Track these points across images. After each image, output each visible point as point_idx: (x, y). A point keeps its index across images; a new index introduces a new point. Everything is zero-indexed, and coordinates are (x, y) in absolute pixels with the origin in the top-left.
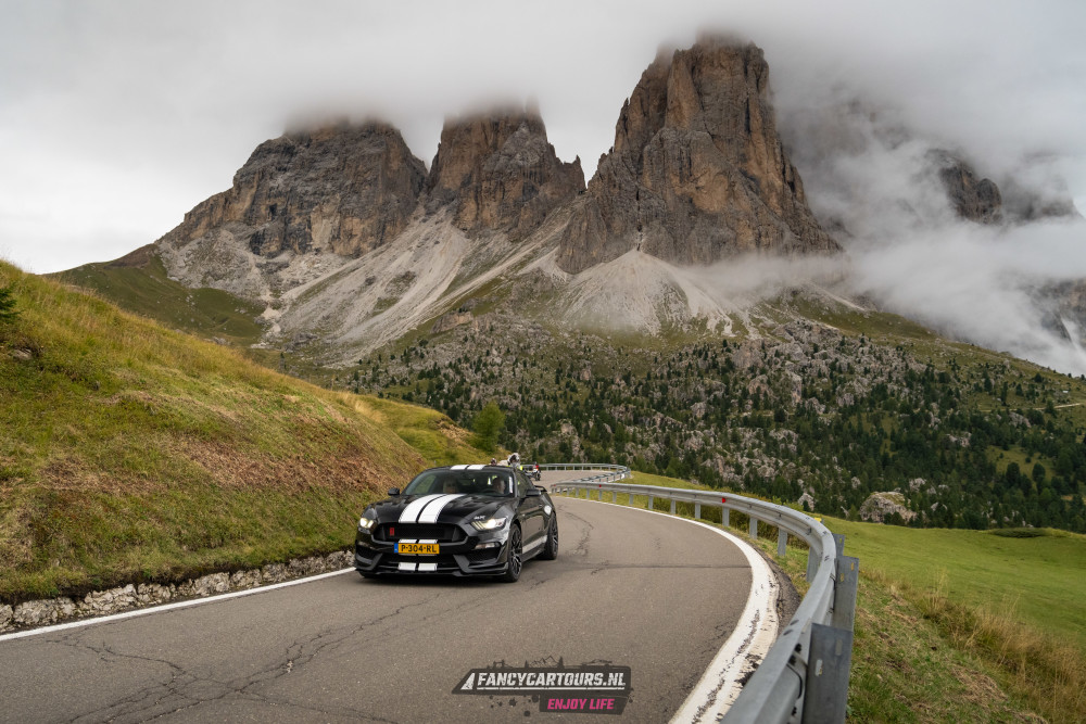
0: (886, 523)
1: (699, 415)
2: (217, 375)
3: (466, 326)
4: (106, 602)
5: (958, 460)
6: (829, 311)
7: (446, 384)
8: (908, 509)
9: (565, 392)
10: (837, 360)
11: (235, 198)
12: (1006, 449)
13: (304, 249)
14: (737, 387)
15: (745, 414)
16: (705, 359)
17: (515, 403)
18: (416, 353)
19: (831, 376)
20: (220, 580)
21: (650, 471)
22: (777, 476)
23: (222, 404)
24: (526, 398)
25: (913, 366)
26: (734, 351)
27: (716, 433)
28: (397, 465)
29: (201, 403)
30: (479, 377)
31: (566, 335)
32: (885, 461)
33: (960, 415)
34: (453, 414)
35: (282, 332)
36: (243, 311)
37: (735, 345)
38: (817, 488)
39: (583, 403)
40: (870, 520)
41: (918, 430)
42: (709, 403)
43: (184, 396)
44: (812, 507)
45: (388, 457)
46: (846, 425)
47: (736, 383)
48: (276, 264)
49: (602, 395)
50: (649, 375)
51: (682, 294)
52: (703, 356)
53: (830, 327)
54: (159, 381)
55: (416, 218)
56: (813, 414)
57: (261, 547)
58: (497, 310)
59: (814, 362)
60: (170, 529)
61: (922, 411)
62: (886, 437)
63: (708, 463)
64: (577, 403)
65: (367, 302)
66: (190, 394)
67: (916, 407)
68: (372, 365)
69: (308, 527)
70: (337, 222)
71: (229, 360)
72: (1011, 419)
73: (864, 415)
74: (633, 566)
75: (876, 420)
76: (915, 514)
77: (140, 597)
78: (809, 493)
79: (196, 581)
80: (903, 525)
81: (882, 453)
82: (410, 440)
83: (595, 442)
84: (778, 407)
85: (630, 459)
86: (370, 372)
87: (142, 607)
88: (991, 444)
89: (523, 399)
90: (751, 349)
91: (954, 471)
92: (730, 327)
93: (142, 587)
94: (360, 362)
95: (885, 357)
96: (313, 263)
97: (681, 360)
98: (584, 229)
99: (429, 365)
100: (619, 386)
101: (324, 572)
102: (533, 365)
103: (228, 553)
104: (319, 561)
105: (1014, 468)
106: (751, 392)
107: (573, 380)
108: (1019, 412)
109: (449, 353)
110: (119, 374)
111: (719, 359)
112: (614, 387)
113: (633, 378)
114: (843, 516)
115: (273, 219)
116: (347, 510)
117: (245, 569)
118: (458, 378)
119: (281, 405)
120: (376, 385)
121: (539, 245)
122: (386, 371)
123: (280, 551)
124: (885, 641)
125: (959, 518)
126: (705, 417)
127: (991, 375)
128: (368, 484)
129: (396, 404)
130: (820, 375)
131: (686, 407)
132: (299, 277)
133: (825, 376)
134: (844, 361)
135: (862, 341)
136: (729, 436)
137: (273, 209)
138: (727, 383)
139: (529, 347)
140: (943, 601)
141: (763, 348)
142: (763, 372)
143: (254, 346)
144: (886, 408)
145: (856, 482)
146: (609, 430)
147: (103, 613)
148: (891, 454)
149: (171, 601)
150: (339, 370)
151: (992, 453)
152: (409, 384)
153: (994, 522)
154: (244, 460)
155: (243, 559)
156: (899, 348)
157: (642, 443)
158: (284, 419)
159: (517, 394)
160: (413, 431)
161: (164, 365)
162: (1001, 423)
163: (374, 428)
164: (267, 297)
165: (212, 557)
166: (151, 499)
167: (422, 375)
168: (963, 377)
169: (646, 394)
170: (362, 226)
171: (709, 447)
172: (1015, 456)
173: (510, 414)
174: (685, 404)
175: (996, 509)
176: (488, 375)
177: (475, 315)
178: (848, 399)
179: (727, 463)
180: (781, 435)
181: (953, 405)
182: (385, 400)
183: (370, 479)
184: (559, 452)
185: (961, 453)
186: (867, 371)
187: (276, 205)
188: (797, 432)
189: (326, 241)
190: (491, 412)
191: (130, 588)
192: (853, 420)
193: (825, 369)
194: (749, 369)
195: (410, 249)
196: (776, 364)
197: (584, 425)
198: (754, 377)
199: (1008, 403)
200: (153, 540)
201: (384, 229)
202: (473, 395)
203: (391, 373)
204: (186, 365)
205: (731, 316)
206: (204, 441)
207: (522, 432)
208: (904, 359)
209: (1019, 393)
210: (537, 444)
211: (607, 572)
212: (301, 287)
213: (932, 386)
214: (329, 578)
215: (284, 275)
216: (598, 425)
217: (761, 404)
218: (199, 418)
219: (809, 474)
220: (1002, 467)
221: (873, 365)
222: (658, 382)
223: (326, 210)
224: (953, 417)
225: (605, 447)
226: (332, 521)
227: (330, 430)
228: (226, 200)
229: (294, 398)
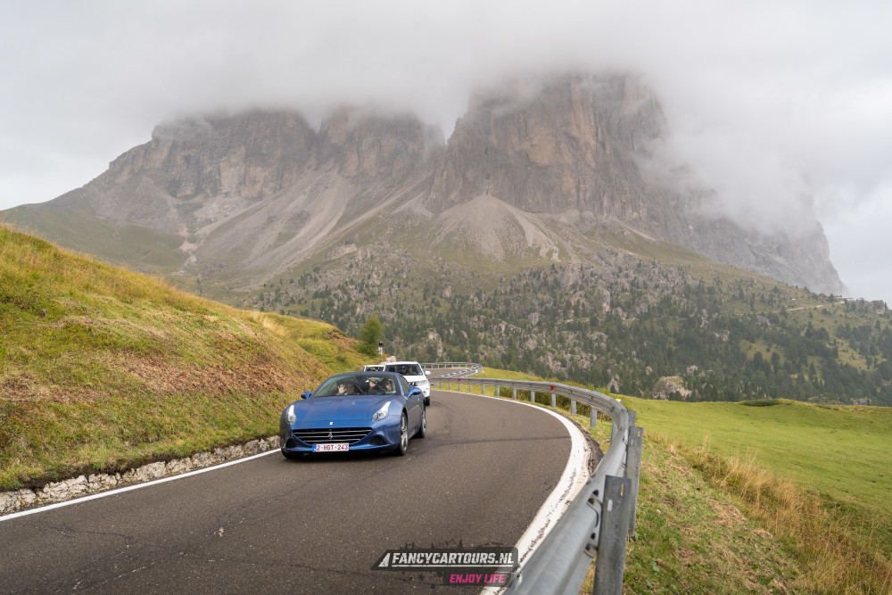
0: (670, 400)
1: (534, 323)
2: (147, 301)
3: (352, 256)
4: (61, 491)
5: (721, 352)
6: (630, 241)
7: (336, 303)
8: (685, 388)
9: (431, 308)
10: (635, 278)
11: (154, 149)
12: (753, 342)
13: (215, 192)
14: (562, 300)
15: (569, 321)
16: (538, 279)
17: (392, 316)
18: (311, 278)
19: (632, 291)
20: (158, 468)
21: (497, 367)
22: (592, 368)
23: (153, 324)
24: (400, 311)
25: (691, 282)
26: (560, 272)
27: (547, 336)
28: (300, 369)
29: (135, 324)
30: (362, 296)
31: (432, 262)
32: (670, 354)
33: (722, 318)
34: (342, 326)
35: (197, 262)
36: (163, 245)
37: (561, 268)
38: (621, 375)
39: (444, 315)
40: (659, 398)
41: (693, 330)
42: (542, 313)
43: (120, 319)
44: (617, 389)
45: (292, 364)
46: (642, 327)
47: (561, 297)
48: (191, 205)
49: (460, 309)
50: (496, 292)
51: (521, 227)
52: (537, 277)
53: (631, 253)
54: (97, 307)
55: (309, 168)
56: (618, 319)
57: (190, 440)
58: (377, 243)
59: (619, 280)
60: (114, 429)
61: (696, 315)
62: (670, 336)
63: (541, 359)
64: (440, 315)
65: (269, 236)
66: (125, 318)
67: (692, 313)
68: (275, 288)
69: (229, 422)
70: (243, 170)
71: (156, 288)
72: (757, 320)
73: (655, 319)
74: (484, 441)
75: (663, 323)
76: (690, 392)
77: (91, 485)
78: (616, 379)
79: (138, 470)
80: (682, 400)
81: (667, 348)
82: (307, 348)
83: (454, 345)
84: (592, 314)
85: (482, 358)
86: (273, 294)
87: (93, 494)
88: (743, 338)
89: (398, 313)
90: (573, 271)
91: (718, 359)
92: (557, 254)
93: (92, 477)
94: (265, 285)
95: (670, 276)
96: (223, 204)
97: (520, 280)
98: (444, 177)
99: (322, 287)
100: (473, 300)
101: (243, 457)
102: (406, 285)
103: (164, 446)
104: (239, 448)
105: (758, 355)
106: (573, 304)
107: (437, 297)
108: (763, 315)
109: (337, 277)
110: (63, 302)
111: (549, 279)
112: (469, 302)
113: (483, 295)
114: (639, 396)
115: (188, 167)
116: (260, 407)
117: (178, 458)
118: (346, 298)
119: (202, 323)
120: (278, 304)
121: (409, 189)
122: (287, 293)
123: (207, 442)
124: (664, 486)
125: (721, 394)
126: (539, 324)
127: (744, 288)
128: (276, 385)
129: (296, 319)
130: (624, 290)
131: (524, 316)
132: (211, 216)
133: (627, 291)
134: (641, 279)
135: (654, 264)
136: (557, 338)
137: (187, 159)
138: (555, 297)
139: (402, 271)
140: (706, 455)
141: (581, 269)
142: (581, 288)
143: (174, 274)
144: (671, 314)
145: (649, 369)
146: (466, 336)
147: (60, 500)
148: (674, 348)
149: (117, 487)
150: (247, 293)
151: (744, 345)
152: (306, 302)
153: (745, 395)
154: (173, 370)
155: (177, 450)
156: (680, 269)
157: (491, 345)
158: (205, 335)
159: (394, 309)
160: (310, 341)
161: (100, 293)
162: (750, 323)
163: (279, 340)
164: (184, 232)
165: (150, 449)
166: (96, 405)
167: (316, 295)
168: (725, 290)
169: (493, 307)
170: (264, 174)
171: (542, 347)
172: (759, 347)
173: (387, 325)
174: (523, 314)
175: (746, 386)
176: (370, 294)
177: (358, 246)
178: (644, 308)
179: (555, 359)
180: (595, 336)
181: (717, 311)
182: (286, 317)
183: (277, 382)
184: (426, 355)
185: (723, 346)
186: (657, 287)
187: (190, 156)
188: (607, 333)
189: (234, 186)
190: (373, 324)
191: (82, 478)
192: (647, 323)
193: (627, 286)
194: (572, 286)
195: (304, 193)
196: (591, 282)
197: (446, 332)
198: (575, 292)
199: (755, 308)
200: (100, 439)
201: (282, 177)
202: (358, 310)
203: (291, 294)
204: (119, 293)
205: (557, 246)
206: (139, 356)
207: (398, 339)
208: (683, 277)
209: (763, 301)
210: (410, 348)
211: (465, 446)
212: (214, 224)
213: (703, 296)
214: (247, 461)
215: (199, 215)
216: (457, 332)
217: (580, 313)
218: (134, 338)
219: (616, 365)
220: (751, 355)
221: (661, 282)
222: (503, 298)
223: (233, 160)
224: (717, 319)
225: (462, 349)
226: (248, 416)
227: (245, 343)
228: (146, 151)
229: (212, 318)
